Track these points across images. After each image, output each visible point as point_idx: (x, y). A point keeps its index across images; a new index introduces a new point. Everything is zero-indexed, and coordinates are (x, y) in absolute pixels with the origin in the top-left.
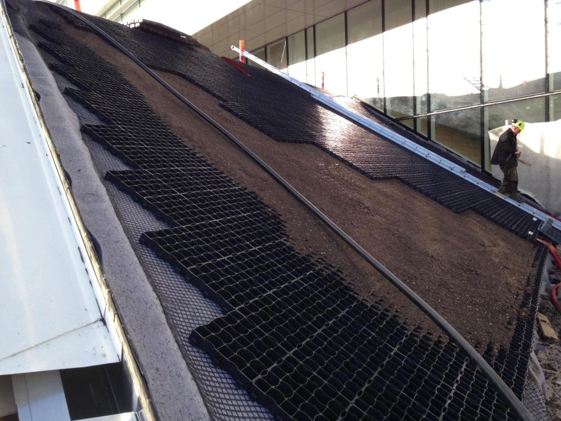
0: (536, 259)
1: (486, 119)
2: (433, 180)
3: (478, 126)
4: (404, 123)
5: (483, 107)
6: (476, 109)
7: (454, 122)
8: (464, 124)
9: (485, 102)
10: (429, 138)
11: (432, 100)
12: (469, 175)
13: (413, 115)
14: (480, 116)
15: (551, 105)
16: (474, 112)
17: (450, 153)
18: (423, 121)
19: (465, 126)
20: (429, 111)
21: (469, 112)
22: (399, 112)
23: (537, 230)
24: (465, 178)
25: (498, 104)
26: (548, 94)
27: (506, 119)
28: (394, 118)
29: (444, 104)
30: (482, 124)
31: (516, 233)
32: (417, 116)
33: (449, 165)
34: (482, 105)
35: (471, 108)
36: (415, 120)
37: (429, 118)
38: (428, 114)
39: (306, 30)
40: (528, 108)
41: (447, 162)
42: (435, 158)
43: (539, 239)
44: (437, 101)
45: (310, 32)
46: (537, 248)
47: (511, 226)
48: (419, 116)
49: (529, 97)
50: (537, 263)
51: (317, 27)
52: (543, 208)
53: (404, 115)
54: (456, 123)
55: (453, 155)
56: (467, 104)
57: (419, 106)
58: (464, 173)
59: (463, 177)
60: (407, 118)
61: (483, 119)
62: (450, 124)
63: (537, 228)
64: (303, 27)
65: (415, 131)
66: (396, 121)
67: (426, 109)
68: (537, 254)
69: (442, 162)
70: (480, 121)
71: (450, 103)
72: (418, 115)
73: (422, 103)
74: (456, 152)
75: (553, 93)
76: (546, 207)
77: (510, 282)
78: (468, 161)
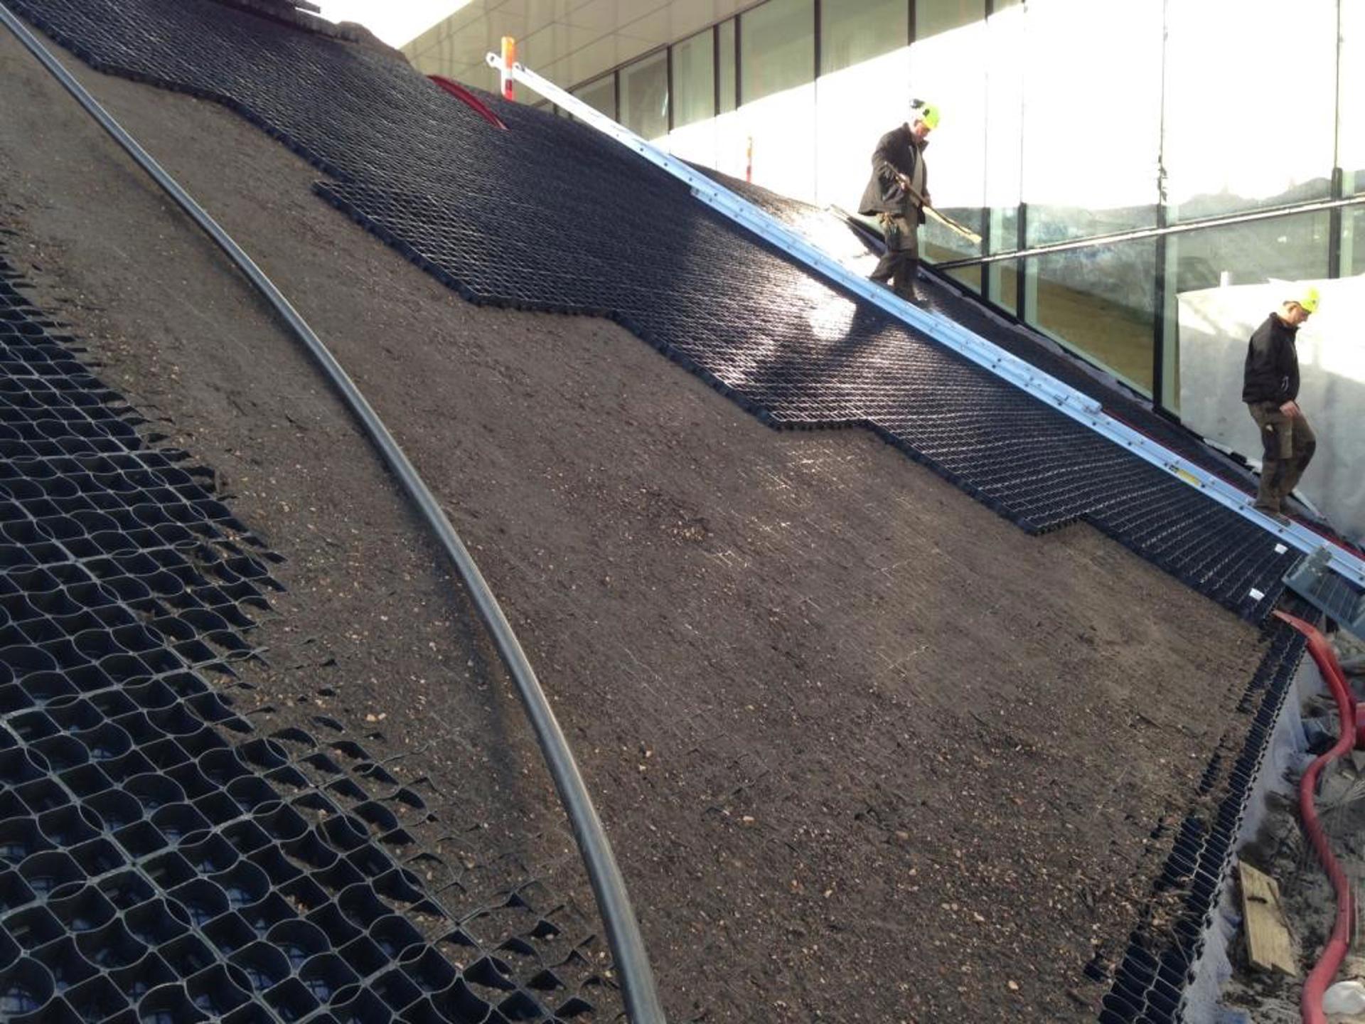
0: (1256, 682)
1: (1172, 269)
2: (986, 434)
3: (1149, 287)
4: (955, 274)
5: (1163, 237)
6: (1146, 240)
7: (1086, 277)
8: (1111, 281)
9: (1168, 224)
10: (1020, 318)
11: (1030, 215)
12: (1110, 419)
13: (980, 255)
14: (1153, 260)
15: (1347, 234)
16: (1139, 248)
17: (1072, 360)
18: (1006, 270)
19: (1114, 288)
20: (1022, 245)
21: (1127, 249)
22: (945, 246)
23: (1279, 583)
24: (1096, 428)
25: (1203, 228)
26: (1338, 203)
27: (1224, 270)
28: (931, 261)
29: (1061, 226)
30: (1160, 283)
31: (1212, 595)
32: (990, 259)
33: (1054, 392)
34: (1161, 231)
35: (1133, 239)
36: (985, 268)
37: (1022, 263)
38: (1018, 254)
39: (716, 28)
40: (1283, 239)
41: (1050, 384)
42: (1018, 371)
43: (1284, 611)
44: (1044, 217)
45: (728, 32)
46: (1268, 643)
47: (1200, 574)
48: (997, 257)
49: (1287, 211)
50: (1259, 696)
51: (745, 19)
52: (1313, 514)
53: (956, 253)
54: (1092, 278)
55: (1079, 363)
56: (1121, 229)
57: (996, 232)
58: (1095, 413)
59: (1089, 424)
60: (963, 263)
61: (1163, 270)
62: (1076, 281)
63: (1282, 576)
64: (709, 20)
65: (984, 299)
66: (938, 270)
67: (1015, 240)
68: (1264, 663)
69: (1036, 382)
70: (1153, 273)
71: (1078, 225)
72: (995, 255)
73: (1006, 222)
74: (1089, 357)
75: (1353, 201)
76: (1320, 511)
77: (1144, 780)
78: (1120, 383)
